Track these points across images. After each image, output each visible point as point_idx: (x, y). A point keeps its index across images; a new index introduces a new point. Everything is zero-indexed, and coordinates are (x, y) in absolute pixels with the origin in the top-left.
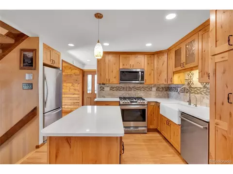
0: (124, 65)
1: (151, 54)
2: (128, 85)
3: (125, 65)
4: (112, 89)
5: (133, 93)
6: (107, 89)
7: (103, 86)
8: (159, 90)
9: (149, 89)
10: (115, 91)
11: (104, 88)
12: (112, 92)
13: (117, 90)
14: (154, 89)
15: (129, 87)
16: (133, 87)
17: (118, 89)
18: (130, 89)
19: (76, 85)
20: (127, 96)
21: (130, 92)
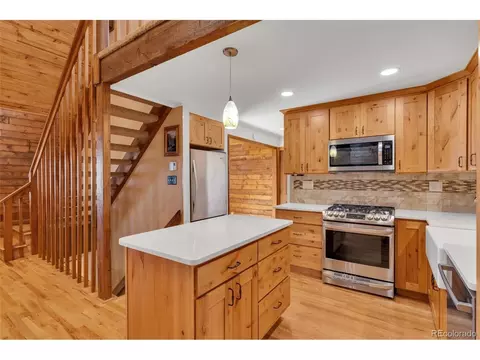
0: (339, 130)
1: (415, 93)
2: (355, 177)
3: (343, 130)
4: (318, 184)
5: (369, 197)
6: (308, 185)
7: (299, 178)
8: (455, 191)
9: (418, 186)
10: (326, 191)
11: (301, 183)
12: (318, 191)
13: (329, 188)
14: (437, 187)
15: (360, 181)
17: (333, 185)
18: (363, 186)
19: (267, 176)
20: (355, 202)
21: (362, 193)
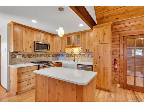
1: (52, 35)
3: (38, 39)
4: (24, 56)
5: (40, 59)
8: (54, 56)
9: (49, 55)
12: (23, 59)
13: (28, 57)
14: (51, 56)
15: (37, 55)
16: (40, 55)
